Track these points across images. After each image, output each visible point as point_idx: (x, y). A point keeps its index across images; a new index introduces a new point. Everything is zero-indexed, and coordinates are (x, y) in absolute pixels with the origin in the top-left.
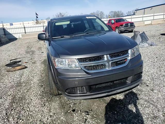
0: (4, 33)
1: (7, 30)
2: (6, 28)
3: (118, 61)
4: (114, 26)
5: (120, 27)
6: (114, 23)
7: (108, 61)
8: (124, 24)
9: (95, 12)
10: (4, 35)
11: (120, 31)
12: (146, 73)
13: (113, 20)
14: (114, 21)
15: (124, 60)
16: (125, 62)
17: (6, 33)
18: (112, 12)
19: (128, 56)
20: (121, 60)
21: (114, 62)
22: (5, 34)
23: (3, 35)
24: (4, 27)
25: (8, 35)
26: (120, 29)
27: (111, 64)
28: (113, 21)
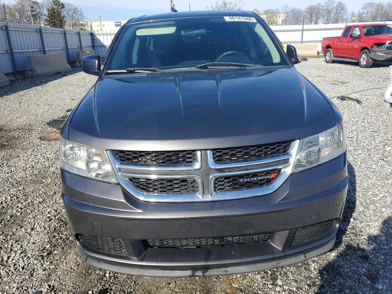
0: (91, 44)
1: (98, 37)
2: (96, 32)
3: (241, 176)
4: (356, 46)
5: (375, 48)
6: (359, 38)
7: (205, 171)
8: (388, 42)
9: (323, 4)
10: (91, 49)
11: (371, 61)
12: (384, 210)
13: (358, 29)
14: (361, 31)
15: (268, 173)
16: (269, 182)
17: (95, 44)
18: (370, 5)
19: (287, 161)
20: (255, 175)
21: (227, 178)
22: (93, 46)
23: (89, 47)
24: (94, 29)
25: (99, 49)
26: (372, 55)
27: (215, 184)
28: (357, 32)
